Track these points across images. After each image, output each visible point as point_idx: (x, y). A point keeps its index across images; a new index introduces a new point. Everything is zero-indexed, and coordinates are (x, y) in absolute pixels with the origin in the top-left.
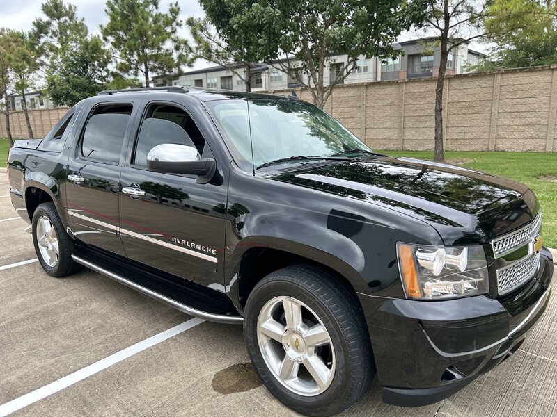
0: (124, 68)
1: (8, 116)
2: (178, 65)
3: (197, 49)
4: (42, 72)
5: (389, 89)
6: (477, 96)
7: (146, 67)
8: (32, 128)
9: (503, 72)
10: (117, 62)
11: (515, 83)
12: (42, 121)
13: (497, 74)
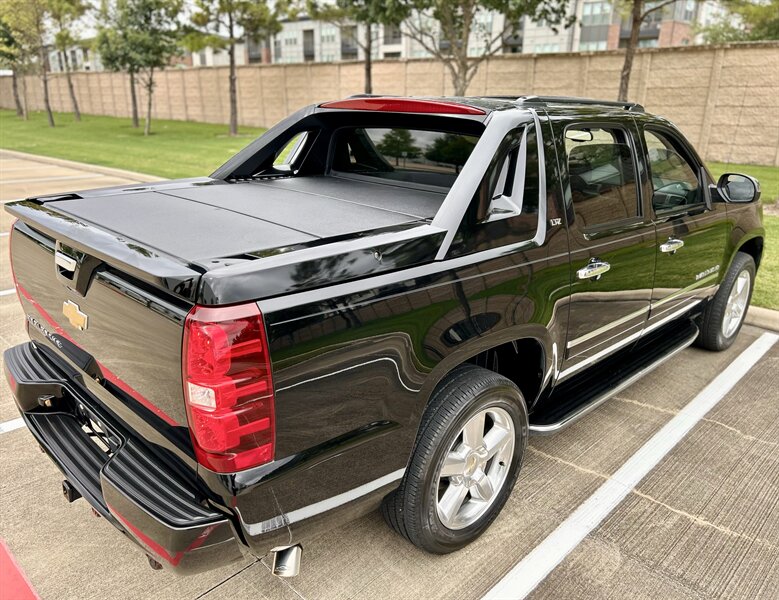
0: (202, 20)
4: (89, 18)
5: (566, 65)
6: (688, 81)
7: (231, 20)
8: (77, 98)
9: (729, 46)
10: (190, 11)
11: (744, 64)
12: (89, 89)
13: (719, 49)
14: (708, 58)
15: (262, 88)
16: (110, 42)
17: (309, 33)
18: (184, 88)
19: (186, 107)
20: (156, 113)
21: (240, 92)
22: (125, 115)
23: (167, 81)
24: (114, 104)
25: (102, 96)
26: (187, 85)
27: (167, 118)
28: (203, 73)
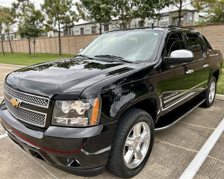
0: (50, 23)
1: (2, 43)
2: (72, 21)
3: (79, 15)
7: (59, 23)
8: (12, 48)
9: (206, 25)
10: (47, 20)
11: (211, 30)
12: (16, 45)
13: (204, 26)
14: (200, 29)
15: (69, 42)
16: (22, 30)
17: (82, 29)
18: (45, 44)
19: (46, 49)
20: (37, 51)
21: (62, 44)
22: (27, 52)
23: (40, 42)
24: (24, 49)
25: (20, 47)
26: (46, 43)
27: (40, 52)
28: (51, 39)
